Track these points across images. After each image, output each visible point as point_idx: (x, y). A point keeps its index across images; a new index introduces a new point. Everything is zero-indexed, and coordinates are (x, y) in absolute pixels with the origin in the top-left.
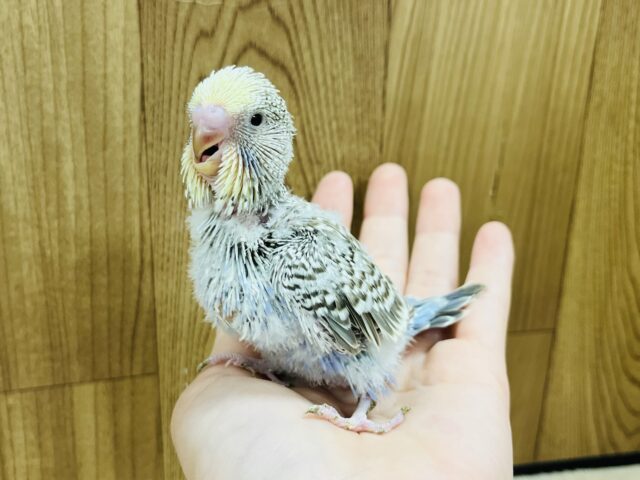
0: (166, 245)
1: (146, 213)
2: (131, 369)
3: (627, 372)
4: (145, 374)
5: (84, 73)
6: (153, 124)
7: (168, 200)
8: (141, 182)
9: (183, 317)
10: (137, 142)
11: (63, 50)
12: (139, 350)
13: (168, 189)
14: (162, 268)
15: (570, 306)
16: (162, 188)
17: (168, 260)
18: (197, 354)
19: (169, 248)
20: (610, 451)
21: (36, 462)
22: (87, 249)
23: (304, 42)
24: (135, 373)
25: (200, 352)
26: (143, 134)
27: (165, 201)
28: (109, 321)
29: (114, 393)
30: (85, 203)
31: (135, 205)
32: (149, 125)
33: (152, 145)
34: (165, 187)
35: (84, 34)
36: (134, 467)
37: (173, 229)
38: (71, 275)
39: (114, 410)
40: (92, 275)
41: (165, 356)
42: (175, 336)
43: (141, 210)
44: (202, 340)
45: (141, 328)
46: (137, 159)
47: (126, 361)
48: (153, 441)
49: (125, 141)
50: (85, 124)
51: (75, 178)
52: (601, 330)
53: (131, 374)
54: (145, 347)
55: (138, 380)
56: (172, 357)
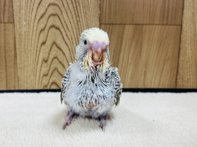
4: (9, 22)
12: (7, 12)
18: (29, 17)
24: (5, 21)
36: (6, 62)
41: (16, 15)
44: (31, 11)
45: (7, 2)
48: (13, 52)
53: (4, 21)
54: (9, 11)
55: (7, 24)
56: (19, 16)
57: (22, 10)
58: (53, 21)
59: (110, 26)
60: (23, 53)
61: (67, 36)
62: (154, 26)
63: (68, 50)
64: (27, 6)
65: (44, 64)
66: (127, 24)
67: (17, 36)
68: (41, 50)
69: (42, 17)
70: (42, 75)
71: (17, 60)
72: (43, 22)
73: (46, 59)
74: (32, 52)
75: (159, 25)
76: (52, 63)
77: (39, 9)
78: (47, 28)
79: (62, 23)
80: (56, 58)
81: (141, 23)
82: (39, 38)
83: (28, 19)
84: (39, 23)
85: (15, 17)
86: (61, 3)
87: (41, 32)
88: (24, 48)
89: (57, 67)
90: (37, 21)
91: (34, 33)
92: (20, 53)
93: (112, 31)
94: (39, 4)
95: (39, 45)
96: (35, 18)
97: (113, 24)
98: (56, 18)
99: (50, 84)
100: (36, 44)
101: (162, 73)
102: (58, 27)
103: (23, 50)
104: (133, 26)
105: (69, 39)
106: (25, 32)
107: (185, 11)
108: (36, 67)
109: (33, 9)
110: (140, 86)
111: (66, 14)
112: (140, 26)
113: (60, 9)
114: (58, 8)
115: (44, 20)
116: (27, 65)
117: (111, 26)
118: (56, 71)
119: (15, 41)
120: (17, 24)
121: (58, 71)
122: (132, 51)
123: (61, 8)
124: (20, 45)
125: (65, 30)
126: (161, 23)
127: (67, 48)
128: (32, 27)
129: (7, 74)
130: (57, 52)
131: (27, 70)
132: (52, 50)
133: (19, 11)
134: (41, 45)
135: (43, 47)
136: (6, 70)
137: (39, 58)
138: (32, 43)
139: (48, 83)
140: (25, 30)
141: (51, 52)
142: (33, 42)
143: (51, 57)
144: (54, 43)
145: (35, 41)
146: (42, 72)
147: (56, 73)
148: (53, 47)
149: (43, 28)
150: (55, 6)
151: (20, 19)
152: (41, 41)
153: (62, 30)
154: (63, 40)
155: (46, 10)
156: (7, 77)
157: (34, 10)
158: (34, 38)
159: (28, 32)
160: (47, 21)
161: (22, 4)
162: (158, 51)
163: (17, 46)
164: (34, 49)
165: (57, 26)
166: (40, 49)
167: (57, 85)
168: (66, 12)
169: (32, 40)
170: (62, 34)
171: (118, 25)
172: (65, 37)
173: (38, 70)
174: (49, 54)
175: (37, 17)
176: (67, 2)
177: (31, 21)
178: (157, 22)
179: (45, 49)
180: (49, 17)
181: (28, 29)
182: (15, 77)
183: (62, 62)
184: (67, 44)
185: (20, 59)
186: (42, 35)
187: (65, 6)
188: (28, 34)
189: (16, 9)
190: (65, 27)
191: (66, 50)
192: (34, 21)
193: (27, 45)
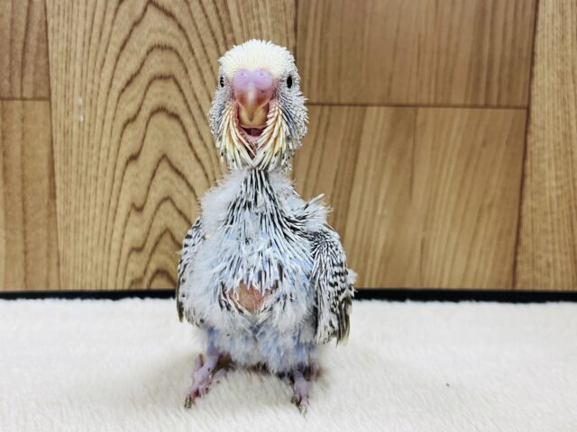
2: (22, 90)
4: (35, 98)
12: (30, 68)
18: (93, 81)
24: (25, 95)
25: (96, 80)
36: (24, 211)
41: (57, 79)
42: (68, 56)
44: (98, 65)
45: (33, 41)
47: (17, 79)
48: (46, 182)
53: (22, 95)
54: (36, 66)
55: (29, 103)
56: (66, 81)
57: (74, 63)
58: (163, 94)
59: (322, 110)
60: (73, 186)
61: (201, 138)
62: (450, 110)
63: (202, 177)
64: (89, 52)
65: (134, 218)
66: (372, 105)
67: (58, 137)
68: (125, 178)
69: (129, 83)
70: (126, 250)
71: (55, 206)
72: (133, 99)
73: (139, 203)
74: (99, 181)
75: (465, 106)
76: (155, 213)
77: (122, 59)
78: (145, 113)
79: (186, 101)
80: (167, 199)
81: (412, 101)
82: (120, 142)
83: (89, 87)
84: (121, 100)
85: (54, 83)
86: (185, 44)
87: (125, 126)
88: (78, 171)
89: (169, 225)
90: (114, 93)
91: (107, 127)
92: (67, 184)
93: (328, 124)
94: (122, 48)
95: (121, 163)
96: (110, 85)
97: (331, 105)
98: (171, 85)
99: (149, 274)
100: (112, 159)
101: (472, 245)
102: (175, 112)
103: (73, 177)
104: (391, 110)
105: (205, 146)
106: (79, 126)
107: (538, 68)
108: (110, 224)
109: (104, 60)
110: (410, 284)
111: (197, 74)
112: (410, 111)
113: (181, 60)
114: (174, 59)
115: (135, 91)
116: (86, 219)
117: (326, 109)
118: (167, 238)
119: (52, 152)
120: (59, 101)
121: (173, 238)
122: (385, 182)
123: (185, 57)
124: (66, 162)
125: (193, 119)
126: (469, 102)
127: (199, 171)
128: (100, 111)
129: (26, 244)
130: (172, 182)
131: (83, 233)
132: (158, 177)
133: (64, 66)
134: (127, 164)
135: (132, 169)
136: (25, 233)
137: (118, 199)
138: (99, 158)
139: (145, 272)
140: (82, 119)
141: (153, 182)
142: (103, 154)
143: (155, 196)
144: (164, 157)
145: (109, 151)
146: (128, 239)
147: (166, 245)
148: (160, 168)
149: (131, 116)
150: (167, 52)
151: (67, 87)
152: (126, 151)
153: (187, 120)
154: (188, 149)
155: (142, 65)
156: (25, 253)
157: (106, 64)
158: (105, 142)
159: (90, 125)
160: (145, 94)
161: (73, 45)
162: (462, 183)
163: (57, 165)
164: (105, 175)
165: (172, 110)
166: (124, 173)
167: (171, 279)
168: (199, 69)
169: (100, 149)
170: (185, 131)
171: (346, 108)
172: (196, 141)
173: (117, 235)
174: (149, 188)
175: (115, 83)
176: (201, 41)
177: (98, 94)
178: (458, 98)
179: (137, 175)
180: (150, 83)
181: (90, 117)
182: (48, 255)
183: (186, 212)
184: (199, 160)
185: (66, 202)
186: (129, 133)
187: (196, 50)
188: (89, 133)
189: (57, 60)
190: (196, 112)
191: (196, 177)
192: (108, 94)
193: (84, 161)
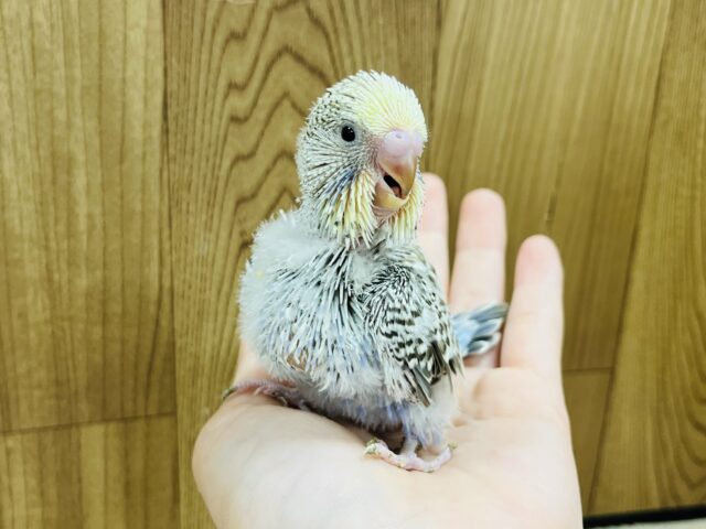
0: (188, 270)
1: (166, 233)
2: (146, 409)
3: (691, 417)
4: (161, 415)
5: (100, 78)
6: (176, 134)
7: (191, 221)
8: (162, 199)
9: (205, 351)
10: (158, 155)
11: (77, 52)
12: (155, 387)
13: (192, 208)
14: (183, 296)
15: (630, 343)
16: (184, 207)
17: (190, 287)
19: (191, 274)
20: (672, 504)
21: (37, 512)
22: (99, 274)
23: (345, 49)
24: (150, 412)
26: (165, 146)
27: (187, 221)
28: (123, 354)
29: (126, 436)
30: (98, 221)
31: (154, 225)
32: (171, 136)
33: (175, 158)
34: (188, 204)
35: (102, 34)
37: (196, 253)
38: (81, 302)
39: (126, 454)
40: (104, 303)
41: (184, 394)
42: (195, 372)
43: (160, 231)
45: (158, 363)
46: (158, 173)
47: (141, 399)
48: (169, 490)
49: (144, 155)
50: (101, 133)
51: (88, 192)
52: (663, 370)
53: (146, 413)
54: (161, 384)
55: (154, 420)
56: (192, 395)
57: (202, 377)
64: (217, 366)
67: (183, 447)
119: (176, 460)
120: (185, 415)
133: (191, 382)
161: (201, 361)
189: (183, 377)
